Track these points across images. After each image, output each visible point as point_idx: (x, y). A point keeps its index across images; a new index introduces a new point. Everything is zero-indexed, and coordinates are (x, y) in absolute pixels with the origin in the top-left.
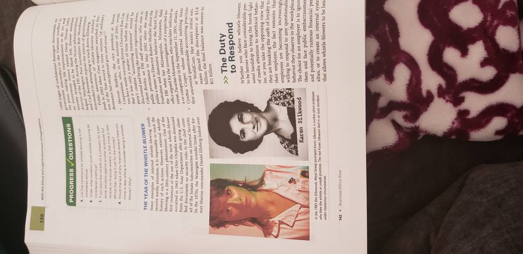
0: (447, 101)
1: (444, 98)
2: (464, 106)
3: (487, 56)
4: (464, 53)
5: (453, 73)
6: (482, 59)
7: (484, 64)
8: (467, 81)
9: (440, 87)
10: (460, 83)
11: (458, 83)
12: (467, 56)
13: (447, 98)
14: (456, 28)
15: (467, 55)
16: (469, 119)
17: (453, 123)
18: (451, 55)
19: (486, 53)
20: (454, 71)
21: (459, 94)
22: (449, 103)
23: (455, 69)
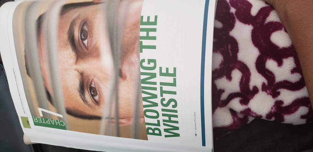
1: (266, 92)
2: (280, 98)
3: (295, 67)
4: (280, 64)
6: (292, 69)
7: (293, 71)
8: (282, 82)
9: (264, 84)
11: (276, 82)
13: (268, 92)
14: (275, 47)
15: (282, 65)
16: (282, 107)
18: (271, 65)
19: (295, 65)
20: (273, 75)
21: (276, 90)
22: (269, 95)
23: (274, 73)
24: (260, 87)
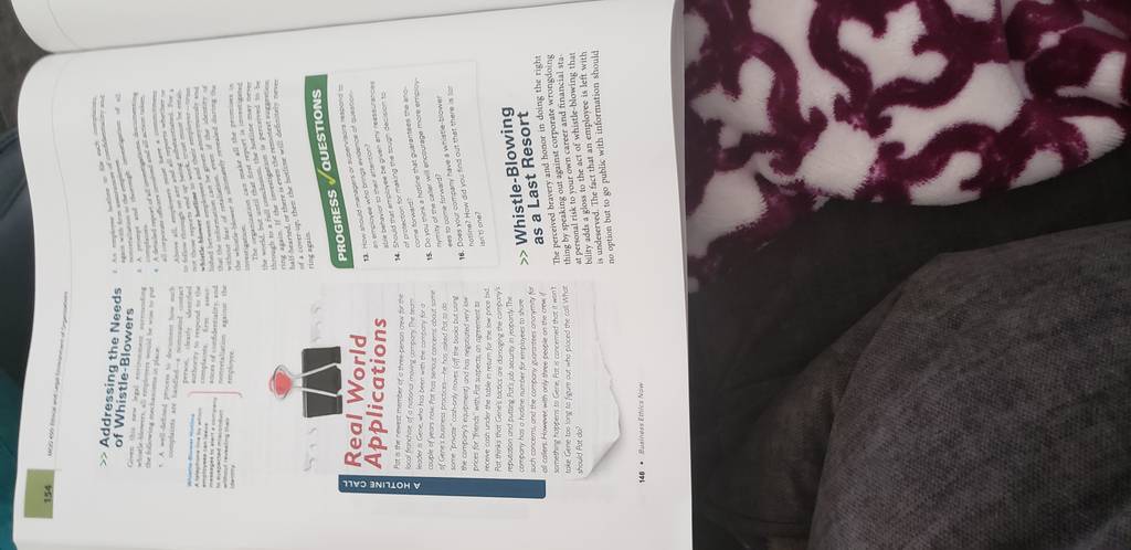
0: (856, 127)
1: (850, 122)
2: (891, 135)
3: (924, 33)
4: (879, 29)
5: (862, 71)
6: (916, 39)
7: (920, 47)
8: (891, 84)
9: (839, 101)
10: (878, 90)
11: (874, 89)
12: (885, 35)
13: (856, 121)
15: (885, 32)
16: (902, 161)
17: (872, 170)
18: (853, 36)
19: (923, 27)
20: (864, 67)
21: (879, 112)
22: (859, 130)
23: (865, 62)
24: (828, 109)
